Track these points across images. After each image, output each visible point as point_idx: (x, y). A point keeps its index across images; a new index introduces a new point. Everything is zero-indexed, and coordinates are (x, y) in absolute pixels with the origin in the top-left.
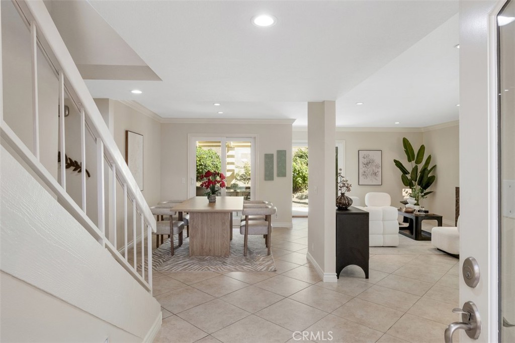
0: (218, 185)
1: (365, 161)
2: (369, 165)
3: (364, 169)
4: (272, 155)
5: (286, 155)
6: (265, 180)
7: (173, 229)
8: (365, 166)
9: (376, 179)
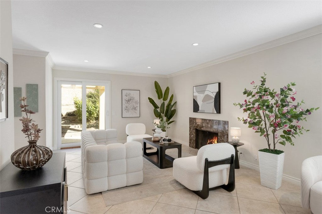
1: (127, 98)
2: (130, 102)
3: (126, 105)
4: (19, 89)
5: (37, 89)
8: (127, 102)
9: (135, 112)
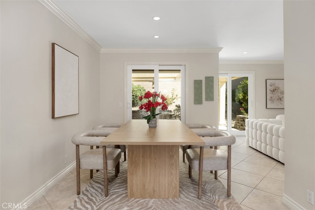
0: (159, 108)
1: (272, 88)
2: (275, 92)
3: (271, 95)
4: (201, 81)
5: (213, 81)
6: (195, 104)
7: (106, 163)
8: (271, 92)
9: (280, 103)
